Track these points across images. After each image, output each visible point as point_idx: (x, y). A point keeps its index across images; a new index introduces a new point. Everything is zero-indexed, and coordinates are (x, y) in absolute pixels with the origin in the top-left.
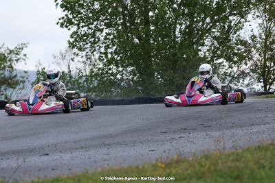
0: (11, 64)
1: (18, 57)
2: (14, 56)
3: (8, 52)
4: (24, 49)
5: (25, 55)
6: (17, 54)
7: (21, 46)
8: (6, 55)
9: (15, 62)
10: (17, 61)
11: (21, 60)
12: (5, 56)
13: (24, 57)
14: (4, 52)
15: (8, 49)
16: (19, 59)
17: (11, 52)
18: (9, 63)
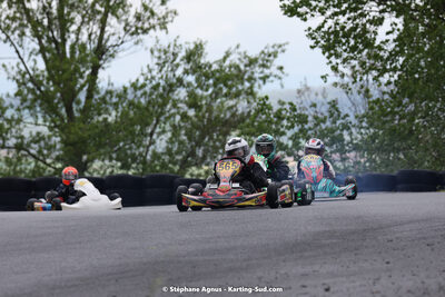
0: (251, 88)
1: (267, 72)
2: (257, 69)
3: (246, 61)
4: (279, 55)
5: (281, 68)
6: (263, 66)
7: (271, 50)
8: (242, 67)
9: (261, 82)
10: (264, 79)
11: (271, 78)
12: (240, 70)
13: (278, 72)
14: (238, 62)
15: (246, 57)
16: (268, 77)
17: (252, 62)
18: (247, 84)
